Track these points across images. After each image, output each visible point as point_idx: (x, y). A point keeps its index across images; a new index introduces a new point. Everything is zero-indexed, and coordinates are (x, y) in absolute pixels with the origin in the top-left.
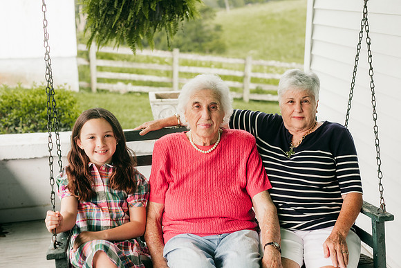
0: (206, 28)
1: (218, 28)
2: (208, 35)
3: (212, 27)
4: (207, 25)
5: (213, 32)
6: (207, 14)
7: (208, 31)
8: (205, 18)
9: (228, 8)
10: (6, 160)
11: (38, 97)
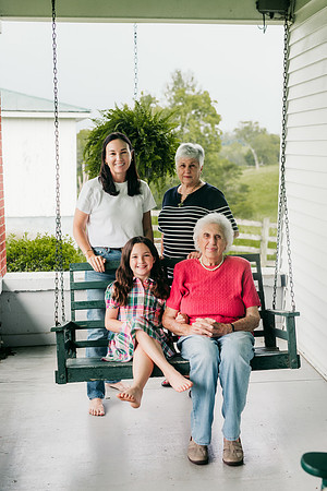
0: (229, 189)
1: (244, 188)
2: (232, 196)
3: (237, 187)
4: (231, 185)
5: (238, 193)
6: (231, 172)
7: (232, 192)
8: (229, 177)
9: (257, 165)
10: (16, 292)
11: (42, 246)
